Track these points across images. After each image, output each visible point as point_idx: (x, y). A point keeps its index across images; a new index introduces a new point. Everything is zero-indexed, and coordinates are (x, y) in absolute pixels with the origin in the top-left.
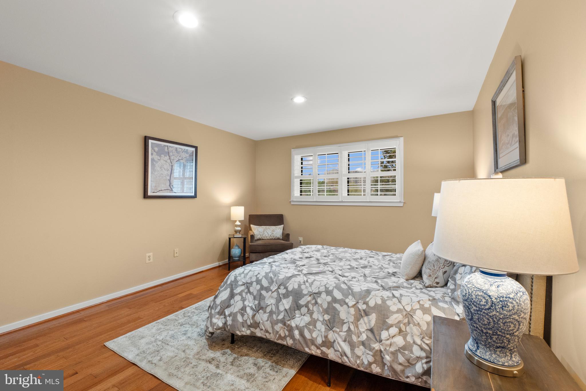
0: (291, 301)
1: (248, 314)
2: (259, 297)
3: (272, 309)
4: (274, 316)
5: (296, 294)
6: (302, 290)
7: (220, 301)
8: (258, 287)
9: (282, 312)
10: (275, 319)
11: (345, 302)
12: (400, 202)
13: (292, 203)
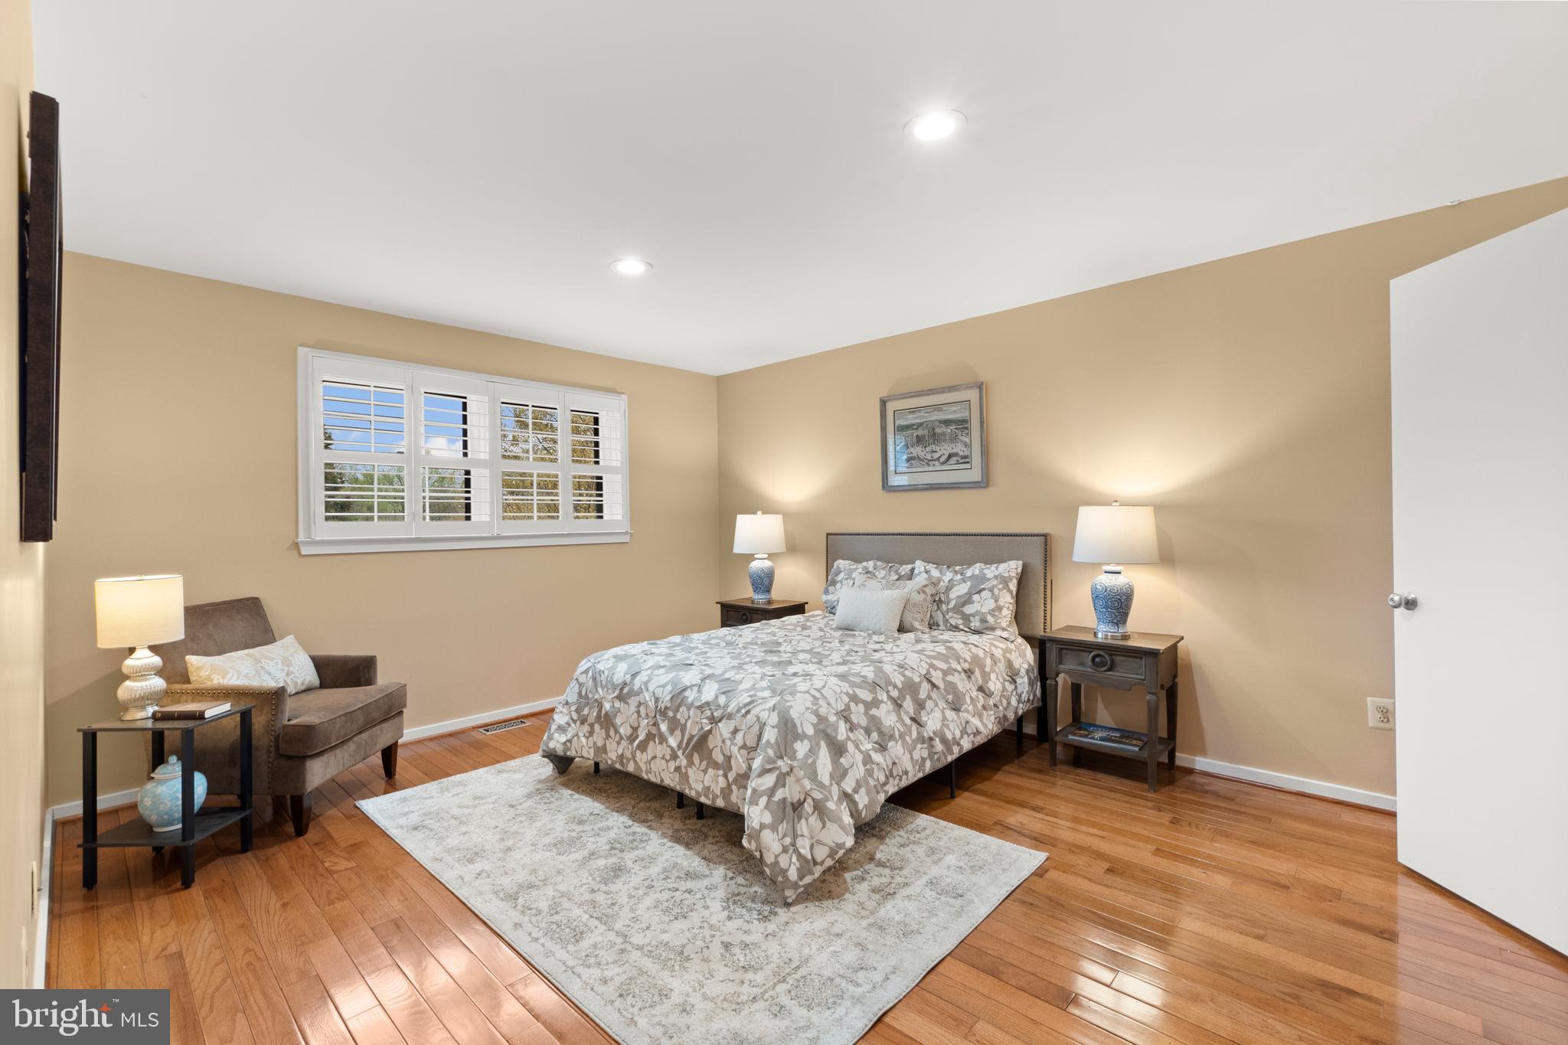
0: (911, 703)
1: (878, 764)
2: (874, 725)
3: (899, 730)
4: (908, 738)
5: (910, 688)
6: (912, 679)
7: (828, 776)
8: (861, 708)
9: (911, 725)
10: (910, 742)
11: (952, 668)
12: (626, 533)
13: (304, 551)
